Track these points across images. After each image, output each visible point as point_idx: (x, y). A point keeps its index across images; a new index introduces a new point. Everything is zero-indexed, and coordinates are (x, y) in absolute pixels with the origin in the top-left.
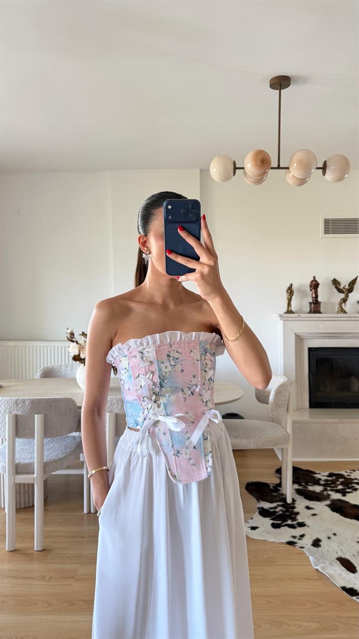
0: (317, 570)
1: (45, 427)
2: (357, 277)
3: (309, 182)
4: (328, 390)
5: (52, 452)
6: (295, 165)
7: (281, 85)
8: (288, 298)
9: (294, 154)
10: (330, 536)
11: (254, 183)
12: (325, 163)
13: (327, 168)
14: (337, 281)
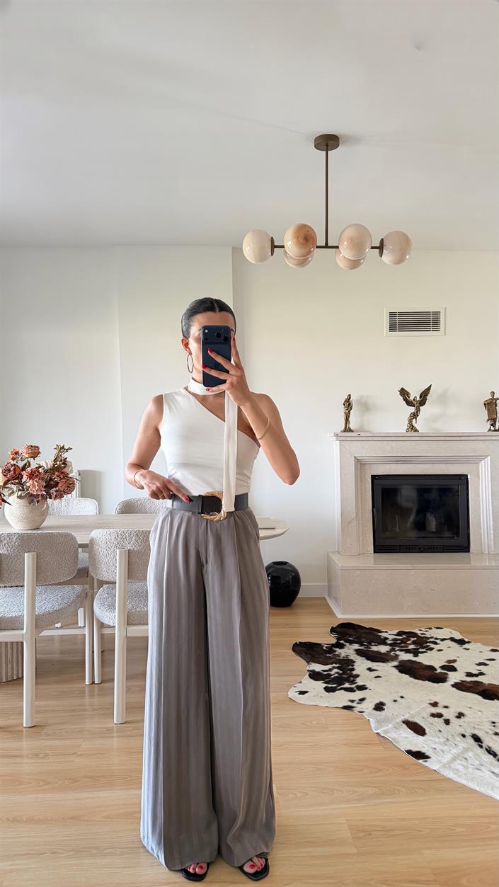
0: (378, 733)
1: (37, 570)
2: (430, 386)
3: (364, 263)
4: (397, 531)
5: (45, 603)
6: (346, 243)
7: (327, 146)
8: (345, 413)
9: (344, 230)
10: (395, 699)
11: (296, 265)
12: (382, 241)
13: (384, 248)
14: (406, 391)
